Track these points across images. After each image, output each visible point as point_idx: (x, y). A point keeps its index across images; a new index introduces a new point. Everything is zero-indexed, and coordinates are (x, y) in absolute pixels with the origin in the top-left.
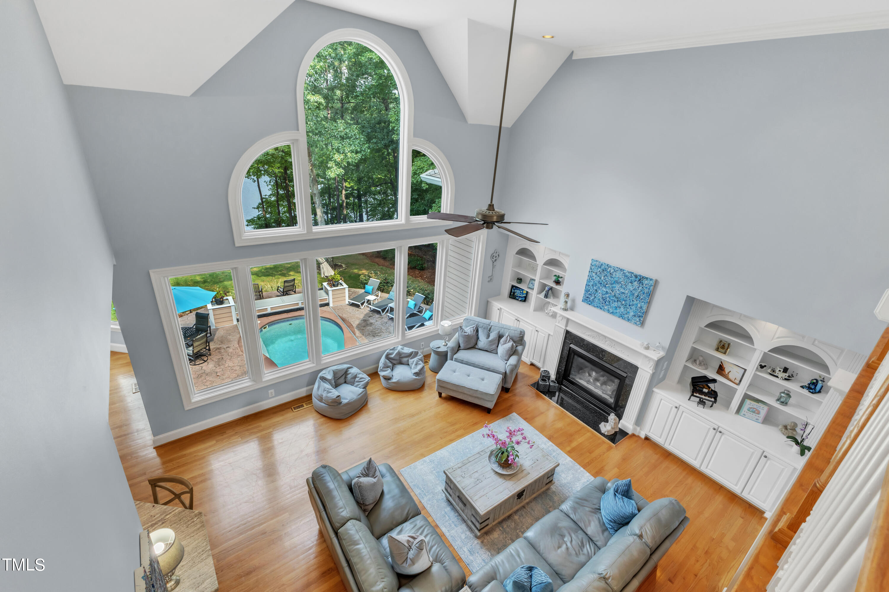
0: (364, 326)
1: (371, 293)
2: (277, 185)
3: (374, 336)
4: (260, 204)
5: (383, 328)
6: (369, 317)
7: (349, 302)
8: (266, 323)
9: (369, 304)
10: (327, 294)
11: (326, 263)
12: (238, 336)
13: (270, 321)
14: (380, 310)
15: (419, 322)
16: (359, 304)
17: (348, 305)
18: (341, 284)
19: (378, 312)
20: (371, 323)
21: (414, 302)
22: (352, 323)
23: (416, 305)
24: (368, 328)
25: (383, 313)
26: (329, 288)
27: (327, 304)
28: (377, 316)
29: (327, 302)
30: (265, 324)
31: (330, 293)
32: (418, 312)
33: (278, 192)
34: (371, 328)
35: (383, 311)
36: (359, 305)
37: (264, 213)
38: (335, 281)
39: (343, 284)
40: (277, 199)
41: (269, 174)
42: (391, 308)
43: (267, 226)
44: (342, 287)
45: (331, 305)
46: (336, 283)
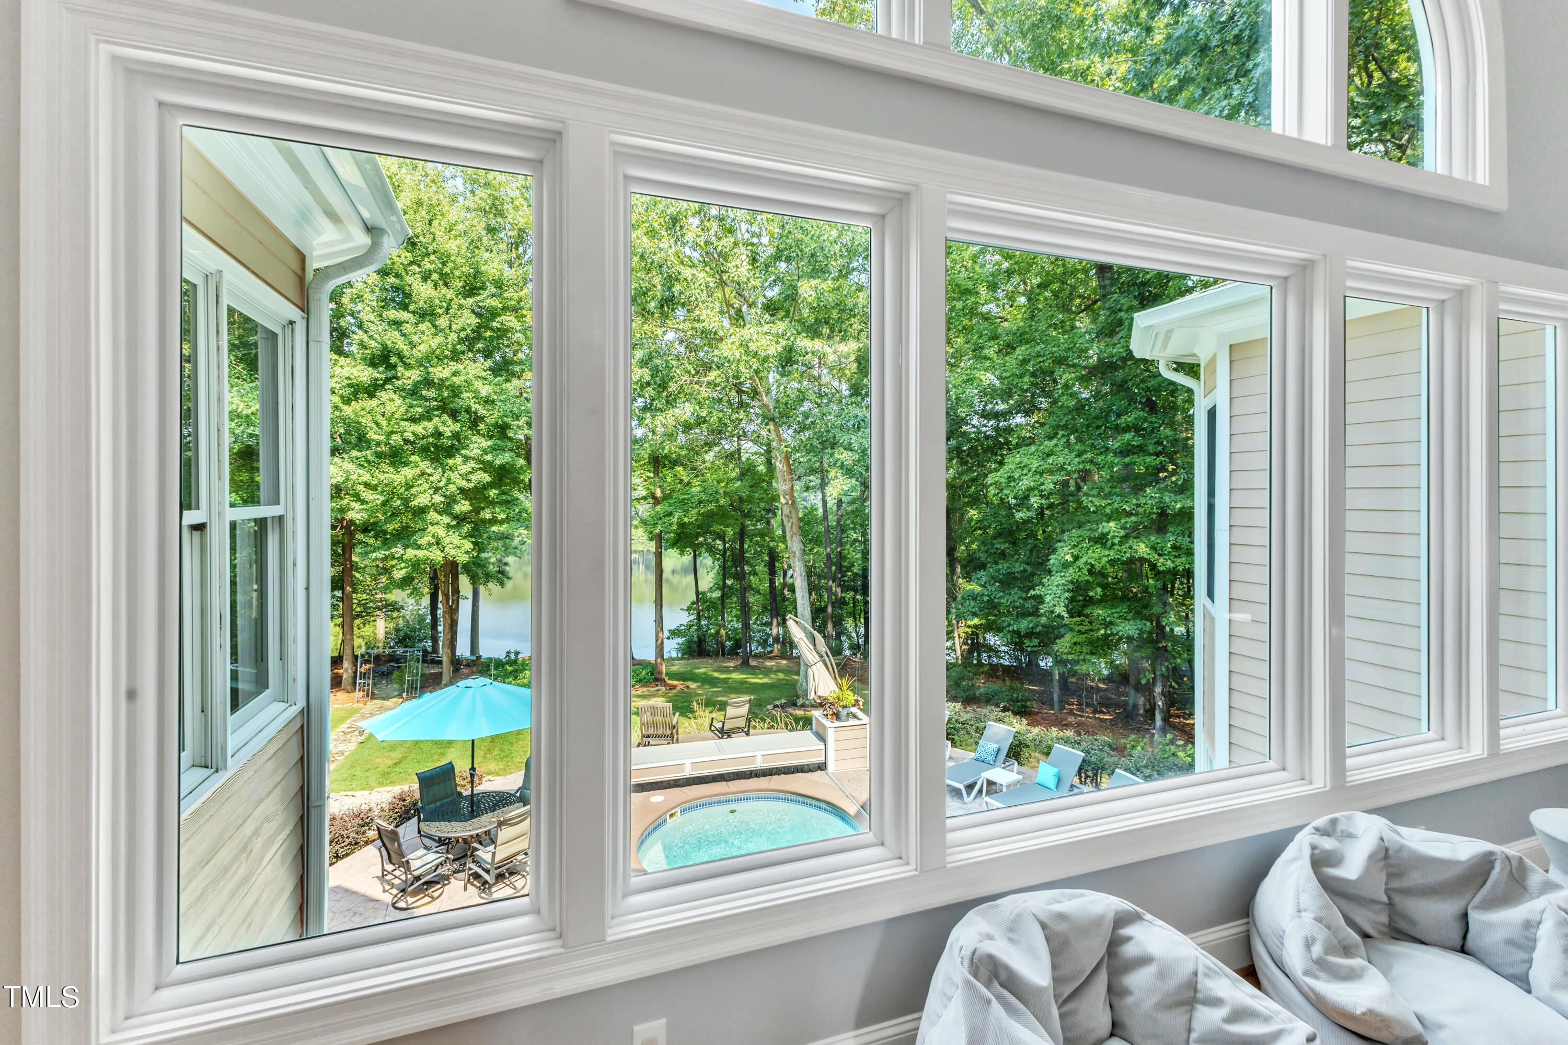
2: (725, 572)
4: (693, 603)
8: (679, 801)
10: (822, 738)
11: (820, 665)
13: (687, 798)
14: (960, 785)
18: (855, 716)
21: (1056, 770)
25: (969, 794)
26: (826, 724)
27: (822, 767)
28: (956, 803)
29: (820, 759)
30: (672, 805)
31: (831, 735)
33: (724, 583)
35: (970, 787)
37: (699, 618)
38: (844, 707)
39: (860, 714)
40: (722, 596)
41: (711, 550)
42: (990, 783)
43: (701, 641)
44: (856, 722)
45: (831, 767)
46: (844, 712)
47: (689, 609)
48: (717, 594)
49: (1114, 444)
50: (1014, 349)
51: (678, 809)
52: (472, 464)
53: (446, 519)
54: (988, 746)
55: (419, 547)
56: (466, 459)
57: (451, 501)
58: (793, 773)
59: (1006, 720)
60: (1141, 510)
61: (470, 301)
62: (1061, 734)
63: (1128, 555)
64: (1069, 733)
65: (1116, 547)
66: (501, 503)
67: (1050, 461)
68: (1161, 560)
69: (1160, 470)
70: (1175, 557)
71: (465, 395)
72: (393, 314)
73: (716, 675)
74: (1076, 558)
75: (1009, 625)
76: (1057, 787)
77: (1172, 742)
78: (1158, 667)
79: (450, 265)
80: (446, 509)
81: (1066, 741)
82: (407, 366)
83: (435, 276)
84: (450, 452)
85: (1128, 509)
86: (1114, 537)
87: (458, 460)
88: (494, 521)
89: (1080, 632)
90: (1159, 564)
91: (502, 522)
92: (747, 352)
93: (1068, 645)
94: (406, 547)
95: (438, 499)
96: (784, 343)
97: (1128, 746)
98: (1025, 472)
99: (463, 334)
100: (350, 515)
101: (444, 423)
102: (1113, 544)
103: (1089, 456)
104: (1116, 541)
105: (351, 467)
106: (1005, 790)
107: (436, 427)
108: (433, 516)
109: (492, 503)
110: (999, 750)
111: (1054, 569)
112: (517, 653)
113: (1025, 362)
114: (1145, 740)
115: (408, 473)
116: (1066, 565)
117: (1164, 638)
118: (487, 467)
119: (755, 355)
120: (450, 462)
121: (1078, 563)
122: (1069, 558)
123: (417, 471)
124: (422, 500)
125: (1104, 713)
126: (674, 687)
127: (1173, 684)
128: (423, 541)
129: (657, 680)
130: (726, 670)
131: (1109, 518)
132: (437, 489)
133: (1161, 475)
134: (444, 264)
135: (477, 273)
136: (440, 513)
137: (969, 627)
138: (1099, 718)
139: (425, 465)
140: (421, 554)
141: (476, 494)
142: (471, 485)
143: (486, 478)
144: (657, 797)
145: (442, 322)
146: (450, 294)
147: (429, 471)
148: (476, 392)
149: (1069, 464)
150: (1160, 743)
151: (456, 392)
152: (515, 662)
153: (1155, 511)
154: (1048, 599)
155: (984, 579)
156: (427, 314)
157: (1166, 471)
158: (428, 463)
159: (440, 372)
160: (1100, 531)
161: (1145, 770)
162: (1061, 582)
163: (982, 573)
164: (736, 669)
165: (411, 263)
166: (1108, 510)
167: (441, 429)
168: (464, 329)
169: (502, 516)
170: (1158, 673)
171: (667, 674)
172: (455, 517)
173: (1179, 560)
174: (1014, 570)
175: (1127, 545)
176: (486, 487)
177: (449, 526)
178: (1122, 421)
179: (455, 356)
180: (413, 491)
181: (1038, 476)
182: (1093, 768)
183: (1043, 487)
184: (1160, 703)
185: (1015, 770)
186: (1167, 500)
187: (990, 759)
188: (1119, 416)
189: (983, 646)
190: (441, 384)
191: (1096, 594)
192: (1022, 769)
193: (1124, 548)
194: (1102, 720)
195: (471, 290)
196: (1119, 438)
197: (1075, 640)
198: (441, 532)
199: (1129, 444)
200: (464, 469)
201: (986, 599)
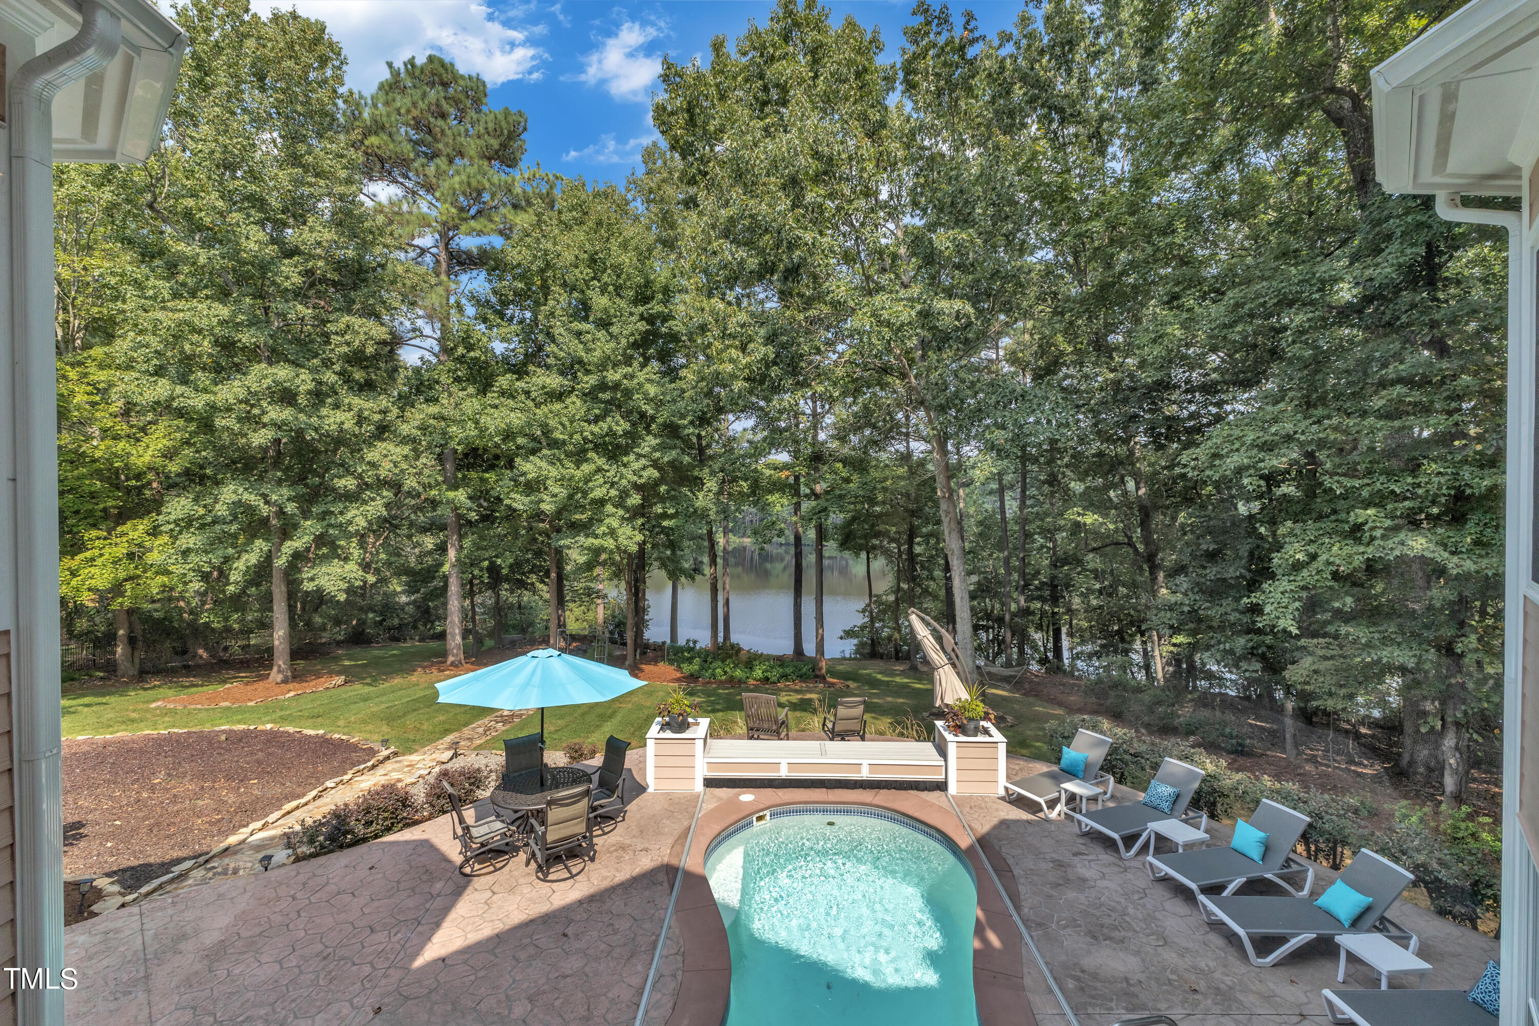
0: (1056, 886)
1: (1081, 774)
2: (899, 575)
3: (1094, 937)
4: (867, 605)
5: (1131, 910)
6: (1076, 854)
7: (1006, 789)
8: (768, 803)
9: (1074, 810)
10: (943, 752)
11: (948, 668)
12: (686, 824)
13: (778, 801)
14: (1115, 836)
15: (1307, 929)
16: (1041, 800)
17: (1002, 799)
18: (986, 732)
19: (1108, 844)
20: (1084, 880)
21: (1262, 834)
22: (1010, 861)
23: (1267, 849)
24: (1071, 895)
25: (1128, 847)
26: (949, 737)
27: (941, 786)
28: (1106, 857)
29: (940, 777)
30: (762, 806)
31: (952, 750)
32: (1281, 877)
33: (899, 586)
34: (1082, 897)
35: (1130, 840)
36: (1039, 804)
37: (872, 621)
38: (971, 719)
39: (993, 730)
40: (897, 599)
41: (887, 553)
42: (1160, 838)
43: (874, 643)
44: (987, 739)
45: (953, 789)
46: (972, 725)
47: (864, 611)
48: (892, 598)
49: (1377, 403)
50: (1223, 294)
51: (767, 813)
52: (643, 461)
53: (621, 512)
54: (1162, 790)
55: (596, 537)
56: (639, 456)
57: (624, 494)
58: (905, 789)
59: (1196, 758)
60: (1420, 491)
61: (641, 309)
62: (1278, 785)
63: (1397, 553)
64: (1292, 786)
65: (1377, 542)
66: (673, 498)
67: (1273, 430)
68: (1455, 559)
69: (1454, 437)
70: (1480, 556)
71: (636, 396)
72: (577, 326)
73: (879, 676)
74: (1313, 557)
75: (1219, 642)
76: (1263, 858)
77: (1470, 817)
78: (1450, 712)
79: (624, 276)
80: (620, 503)
81: (1285, 798)
82: (588, 372)
83: (611, 288)
84: (626, 450)
85: (1398, 491)
86: (1373, 529)
87: (632, 457)
88: (665, 516)
89: (1326, 658)
90: (1450, 565)
91: (671, 517)
92: (880, 323)
93: (1305, 673)
94: (587, 536)
95: (613, 492)
96: (919, 307)
97: (1397, 814)
98: (1237, 446)
99: (631, 339)
100: (543, 506)
101: (617, 424)
102: (1372, 539)
103: (1335, 421)
104: (1378, 533)
105: (544, 464)
106: (1180, 850)
107: (610, 428)
108: (609, 508)
109: (662, 500)
110: (1178, 796)
111: (1279, 572)
112: (695, 642)
113: (1238, 305)
114: (1426, 809)
115: (586, 468)
116: (1297, 567)
117: (1460, 672)
118: (655, 464)
119: (889, 324)
120: (625, 459)
121: (1315, 565)
122: (1300, 556)
123: (592, 467)
124: (598, 493)
125: (1365, 766)
126: (832, 685)
127: (1475, 736)
128: (599, 531)
129: (817, 676)
130: (893, 674)
131: (1367, 505)
132: (613, 484)
133: (1456, 443)
134: (618, 276)
135: (648, 283)
136: (616, 507)
137: (1174, 645)
138: (1355, 772)
139: (601, 462)
140: (597, 542)
141: (648, 490)
142: (643, 481)
143: (656, 474)
144: (747, 797)
145: (614, 329)
146: (623, 304)
147: (606, 467)
148: (646, 394)
149: (1303, 433)
150: (1451, 816)
151: (628, 393)
152: (692, 649)
153: (1444, 491)
154: (1267, 609)
155: (1185, 586)
156: (604, 324)
157: (1465, 436)
158: (604, 460)
159: (613, 376)
160: (1352, 518)
161: (1415, 855)
162: (1288, 588)
163: (1182, 577)
164: (903, 673)
165: (593, 278)
166: (1365, 493)
167: (615, 428)
168: (632, 334)
169: (671, 511)
170: (1449, 720)
171: (828, 671)
172: (627, 510)
173: (1486, 561)
174: (1226, 575)
175: (1396, 540)
176: (657, 483)
177: (623, 518)
178: (1390, 372)
179: (628, 361)
180: (590, 484)
181: (1255, 451)
182: (1328, 840)
183: (1261, 465)
184: (1452, 761)
185: (1203, 827)
186: (1467, 476)
187: (1165, 806)
188: (1385, 366)
189: (1202, 671)
190: (616, 386)
191: (1344, 605)
192: (1214, 824)
193: (1390, 544)
194: (1359, 775)
195: (642, 298)
196: (1384, 393)
197: (1315, 667)
198: (615, 523)
199: (1401, 401)
200: (636, 466)
201: (1186, 609)
